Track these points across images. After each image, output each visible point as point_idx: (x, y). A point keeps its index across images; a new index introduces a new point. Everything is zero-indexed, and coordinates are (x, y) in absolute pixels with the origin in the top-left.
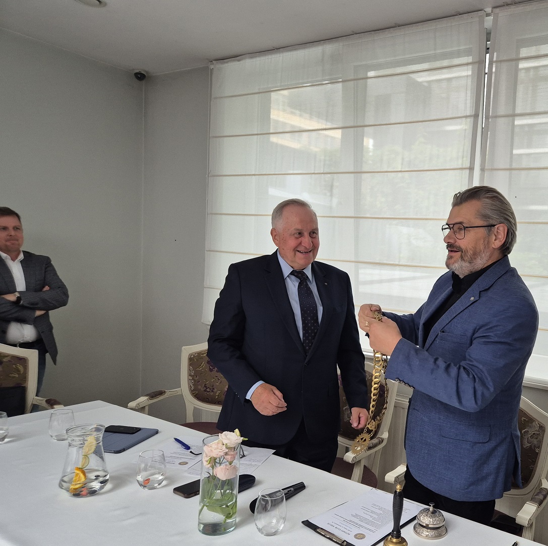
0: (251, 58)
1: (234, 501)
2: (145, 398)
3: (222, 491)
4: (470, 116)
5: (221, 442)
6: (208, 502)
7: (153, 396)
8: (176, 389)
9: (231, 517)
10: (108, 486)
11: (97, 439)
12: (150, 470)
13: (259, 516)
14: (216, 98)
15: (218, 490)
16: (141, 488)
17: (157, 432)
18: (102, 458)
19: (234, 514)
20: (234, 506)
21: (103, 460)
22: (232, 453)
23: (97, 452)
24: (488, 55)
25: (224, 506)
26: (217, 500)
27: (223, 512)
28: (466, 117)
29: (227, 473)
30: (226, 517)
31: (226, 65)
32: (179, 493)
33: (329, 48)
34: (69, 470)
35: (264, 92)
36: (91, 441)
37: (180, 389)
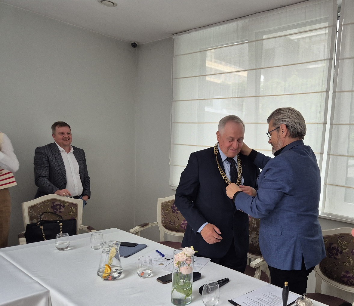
0: (196, 31)
1: (191, 286)
2: (139, 227)
3: (184, 281)
4: (327, 59)
5: (184, 253)
6: (177, 287)
7: (143, 226)
8: (154, 223)
9: (189, 296)
10: (122, 275)
11: (116, 249)
12: (144, 267)
13: (205, 296)
14: (176, 56)
15: (182, 280)
16: (139, 277)
17: (146, 246)
18: (119, 260)
19: (190, 294)
20: (191, 290)
21: (120, 261)
22: (190, 259)
23: (117, 257)
24: (338, 21)
25: (185, 289)
26: (181, 286)
27: (184, 293)
28: (324, 60)
29: (187, 271)
30: (186, 296)
31: (182, 36)
32: (160, 281)
33: (241, 23)
34: (102, 266)
35: (203, 51)
36: (113, 250)
37: (157, 222)
